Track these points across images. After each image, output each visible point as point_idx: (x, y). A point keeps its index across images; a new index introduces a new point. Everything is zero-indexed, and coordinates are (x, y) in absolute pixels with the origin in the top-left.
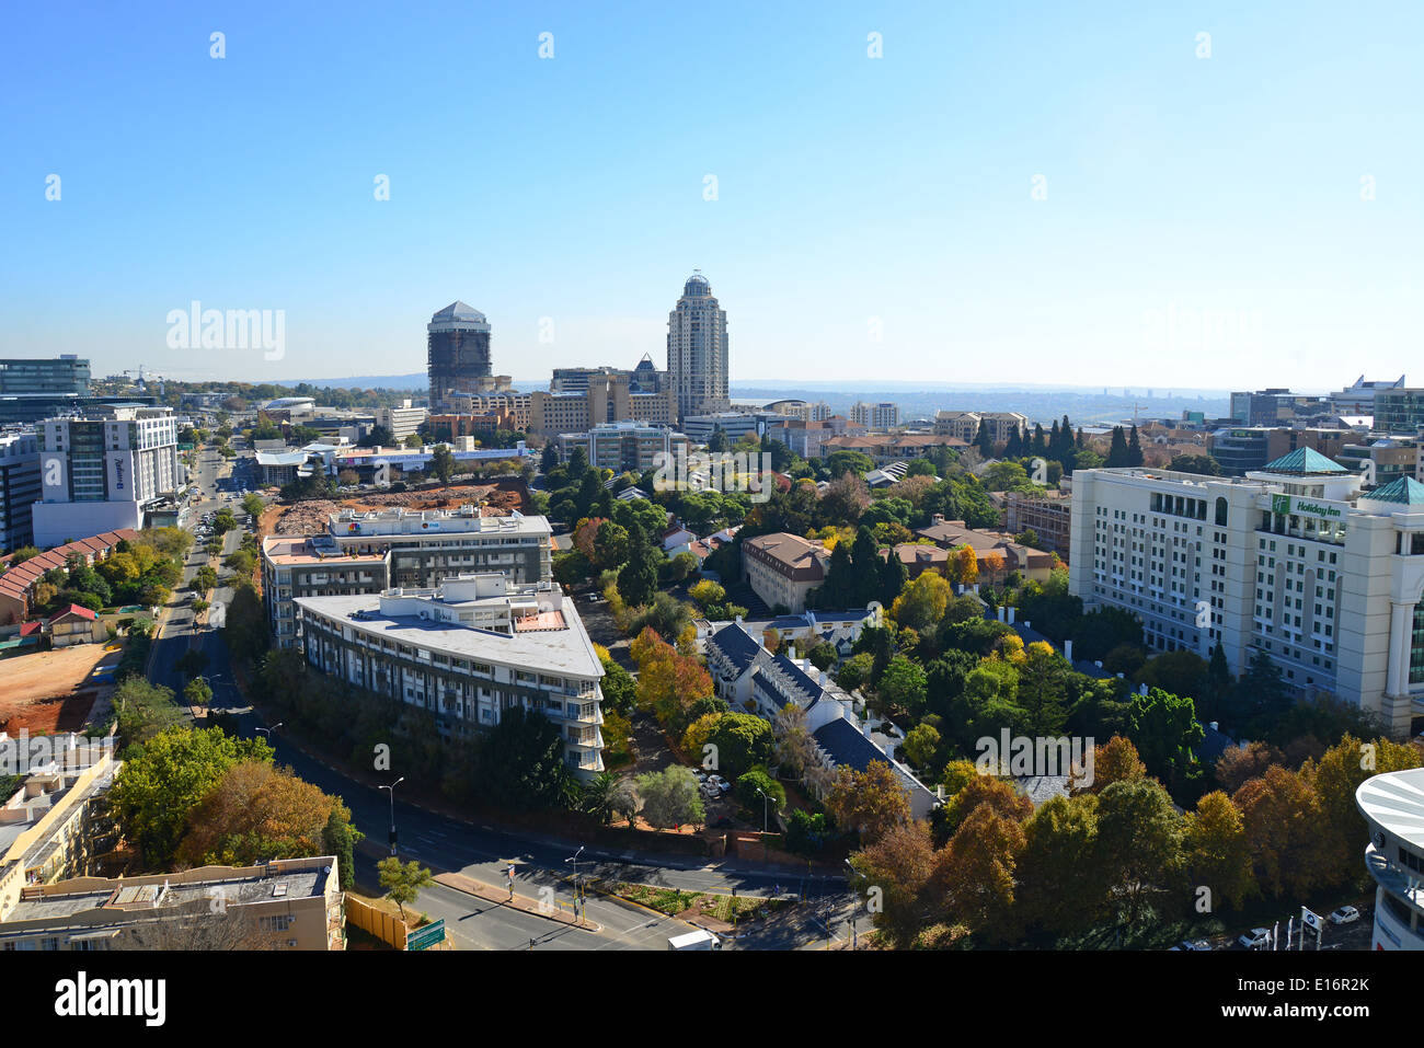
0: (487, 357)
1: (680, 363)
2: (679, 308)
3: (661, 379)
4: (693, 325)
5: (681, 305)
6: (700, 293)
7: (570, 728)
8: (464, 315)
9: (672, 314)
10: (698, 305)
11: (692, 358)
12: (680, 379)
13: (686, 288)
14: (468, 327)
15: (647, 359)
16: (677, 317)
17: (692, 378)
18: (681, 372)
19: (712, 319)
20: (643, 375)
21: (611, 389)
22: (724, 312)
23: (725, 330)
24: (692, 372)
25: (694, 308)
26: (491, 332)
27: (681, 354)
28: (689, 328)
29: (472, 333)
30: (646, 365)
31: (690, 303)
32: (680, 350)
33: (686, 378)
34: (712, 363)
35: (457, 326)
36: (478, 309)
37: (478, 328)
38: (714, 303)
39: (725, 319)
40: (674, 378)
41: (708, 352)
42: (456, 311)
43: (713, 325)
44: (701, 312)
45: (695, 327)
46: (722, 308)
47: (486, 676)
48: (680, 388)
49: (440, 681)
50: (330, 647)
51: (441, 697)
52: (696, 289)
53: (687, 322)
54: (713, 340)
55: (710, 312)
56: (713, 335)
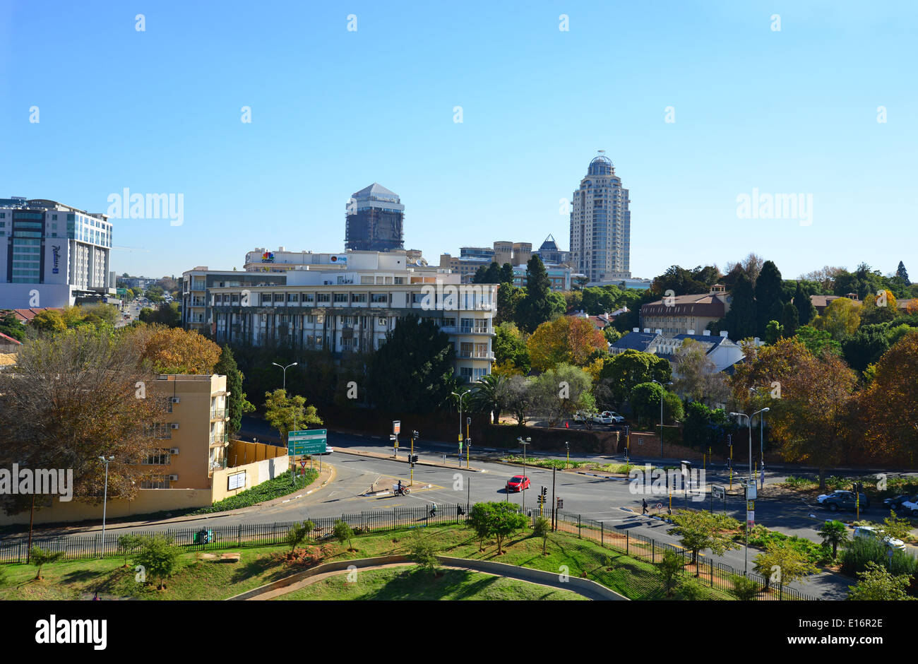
0: (400, 235)
1: (583, 240)
2: (582, 187)
3: (564, 258)
4: (595, 202)
5: (585, 183)
6: (603, 172)
7: (462, 344)
8: (380, 194)
9: (576, 194)
10: (601, 183)
11: (594, 234)
12: (582, 254)
13: (590, 169)
14: (384, 206)
15: (550, 240)
16: (580, 196)
17: (594, 253)
18: (583, 249)
19: (615, 196)
20: (546, 253)
21: (515, 256)
22: (627, 191)
23: (627, 208)
24: (594, 248)
25: (598, 186)
26: (404, 212)
27: (583, 231)
28: (592, 204)
29: (387, 213)
30: (549, 245)
31: (593, 181)
32: (583, 227)
33: (588, 253)
34: (614, 239)
35: (373, 204)
36: (394, 192)
37: (392, 207)
38: (617, 182)
39: (627, 198)
40: (576, 254)
41: (610, 228)
42: (373, 191)
43: (615, 202)
44: (603, 189)
45: (597, 204)
46: (624, 187)
47: (384, 305)
48: (582, 263)
49: (339, 319)
50: (237, 318)
51: (339, 335)
52: (599, 168)
53: (590, 199)
54: (615, 216)
55: (613, 190)
56: (615, 212)
